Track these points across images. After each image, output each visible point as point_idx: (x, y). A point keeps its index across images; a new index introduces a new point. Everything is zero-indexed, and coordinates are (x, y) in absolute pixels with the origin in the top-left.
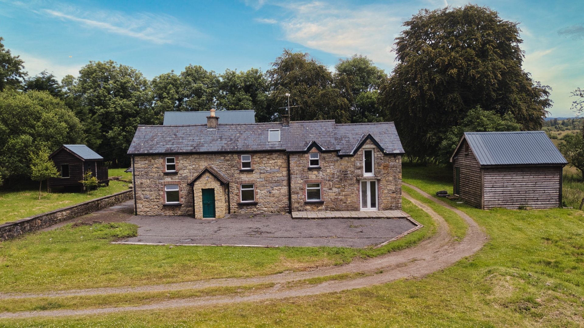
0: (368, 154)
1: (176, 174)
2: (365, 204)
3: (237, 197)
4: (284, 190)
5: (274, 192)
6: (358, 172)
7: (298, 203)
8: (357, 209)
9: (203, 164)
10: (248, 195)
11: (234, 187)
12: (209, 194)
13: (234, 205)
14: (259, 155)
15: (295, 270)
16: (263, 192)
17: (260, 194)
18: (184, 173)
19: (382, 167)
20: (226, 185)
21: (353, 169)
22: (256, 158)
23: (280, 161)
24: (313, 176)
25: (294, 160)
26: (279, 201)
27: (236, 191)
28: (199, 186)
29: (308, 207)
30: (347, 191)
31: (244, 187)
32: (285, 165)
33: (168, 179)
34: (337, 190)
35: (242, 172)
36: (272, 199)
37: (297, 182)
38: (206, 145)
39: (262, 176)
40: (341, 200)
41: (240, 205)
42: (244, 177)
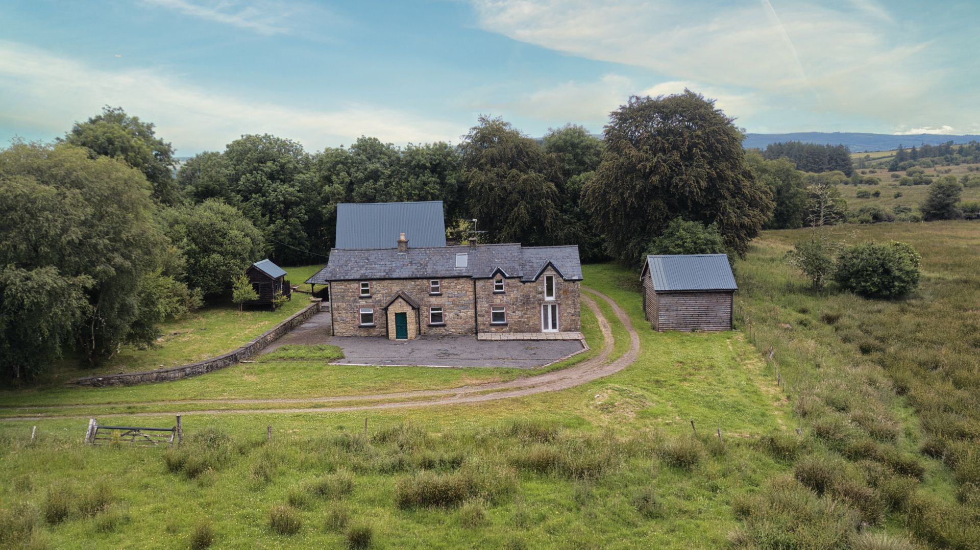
0: (549, 279)
1: (370, 297)
2: (546, 327)
3: (426, 319)
4: (471, 312)
5: (461, 314)
6: (540, 296)
7: (484, 324)
8: (539, 331)
9: (396, 288)
10: (437, 317)
11: (424, 309)
12: (401, 318)
13: (424, 327)
14: (447, 280)
15: (472, 385)
16: (451, 315)
17: (448, 316)
18: (378, 297)
19: (561, 292)
20: (417, 309)
21: (534, 294)
22: (445, 283)
23: (468, 285)
24: (498, 300)
25: (479, 284)
26: (466, 322)
27: (426, 313)
28: (392, 310)
29: (493, 329)
30: (529, 314)
31: (433, 310)
32: (471, 289)
33: (363, 302)
34: (520, 313)
35: (431, 295)
36: (460, 321)
38: (397, 270)
39: (450, 299)
40: (524, 322)
41: (430, 326)
42: (434, 300)
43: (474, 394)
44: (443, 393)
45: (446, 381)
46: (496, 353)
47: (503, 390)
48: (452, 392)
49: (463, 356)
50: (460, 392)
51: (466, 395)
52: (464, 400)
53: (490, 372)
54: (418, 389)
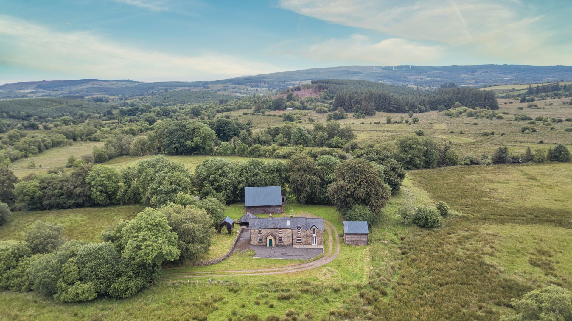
0: (314, 229)
1: (261, 234)
2: (313, 243)
3: (278, 240)
4: (291, 238)
5: (288, 239)
7: (295, 242)
8: (311, 244)
9: (269, 231)
10: (281, 240)
11: (277, 237)
12: (271, 241)
13: (277, 243)
15: (292, 266)
17: (284, 240)
18: (264, 234)
19: (318, 233)
20: (275, 238)
21: (310, 234)
22: (283, 230)
23: (290, 231)
24: (299, 235)
25: (293, 231)
27: (278, 238)
28: (268, 238)
29: (297, 244)
30: (308, 239)
31: (280, 238)
32: (291, 232)
33: (259, 235)
34: (305, 239)
35: (279, 233)
36: (288, 241)
37: (294, 237)
38: (269, 226)
39: (285, 235)
40: (306, 242)
41: (279, 242)
42: (280, 235)
43: (292, 269)
44: (284, 269)
45: (285, 264)
46: (298, 253)
47: (299, 268)
48: (286, 268)
49: (289, 255)
50: (288, 268)
51: (290, 270)
52: (290, 271)
53: (296, 261)
54: (278, 267)
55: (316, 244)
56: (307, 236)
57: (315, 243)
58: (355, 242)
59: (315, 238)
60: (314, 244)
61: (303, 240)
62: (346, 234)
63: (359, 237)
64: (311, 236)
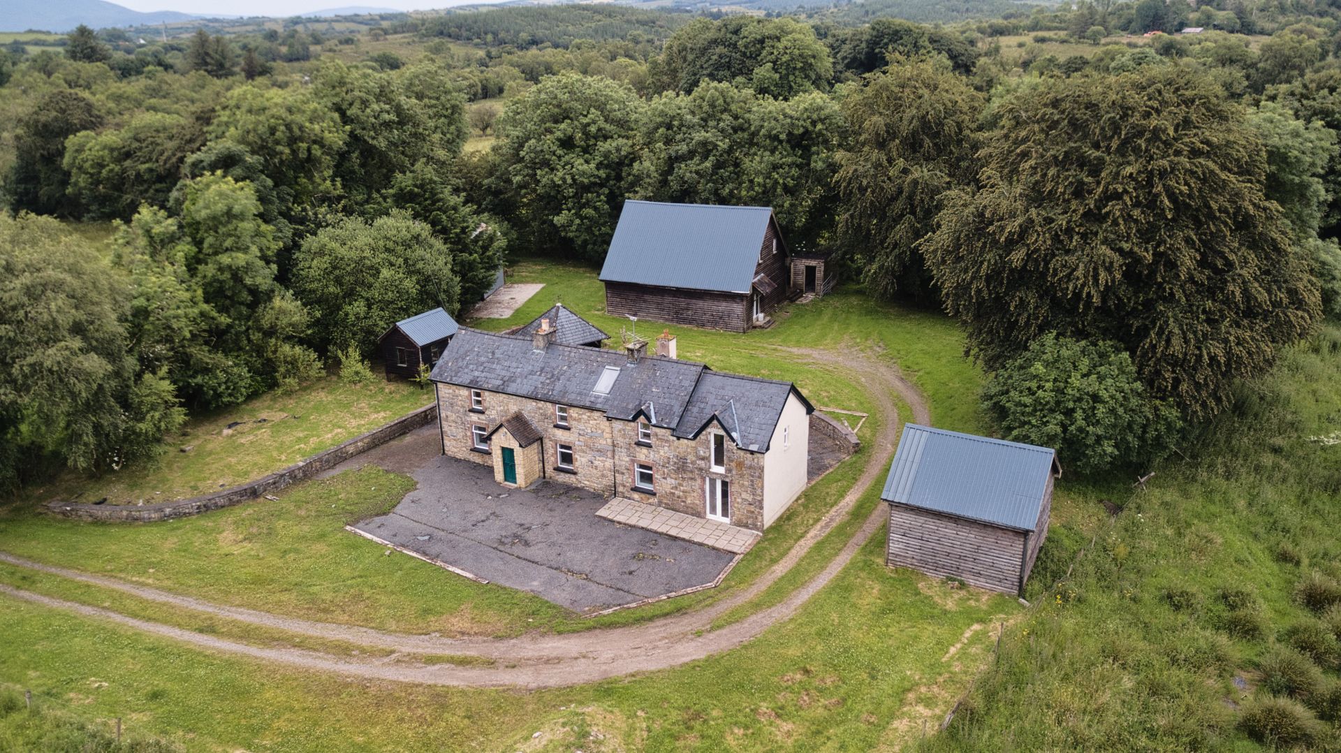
0: (719, 439)
1: (482, 412)
2: (713, 510)
3: (553, 458)
4: (608, 462)
5: (596, 463)
6: (702, 464)
7: (624, 486)
9: (513, 406)
10: (567, 458)
11: (548, 444)
12: (508, 455)
13: (549, 470)
14: (577, 410)
15: (445, 633)
16: (583, 460)
17: (580, 461)
18: (492, 414)
19: (733, 464)
21: (694, 459)
22: (573, 412)
23: (604, 423)
24: (643, 455)
25: (618, 425)
26: (603, 476)
27: (553, 450)
28: (497, 443)
29: (636, 496)
30: (686, 486)
31: (562, 447)
32: (607, 430)
34: (673, 481)
35: (557, 426)
36: (595, 471)
37: (624, 458)
38: (519, 380)
39: (581, 438)
40: (679, 497)
41: (558, 469)
42: (561, 435)
43: (415, 660)
44: (383, 642)
45: (425, 614)
46: (579, 558)
47: (464, 662)
48: (397, 644)
49: (532, 551)
50: (408, 646)
51: (402, 660)
52: (384, 670)
53: (511, 605)
54: (366, 623)
55: (726, 520)
56: (681, 467)
57: (725, 513)
58: (943, 560)
59: (725, 484)
60: (718, 517)
61: (664, 484)
62: (894, 505)
63: (970, 536)
64: (704, 472)
